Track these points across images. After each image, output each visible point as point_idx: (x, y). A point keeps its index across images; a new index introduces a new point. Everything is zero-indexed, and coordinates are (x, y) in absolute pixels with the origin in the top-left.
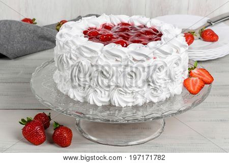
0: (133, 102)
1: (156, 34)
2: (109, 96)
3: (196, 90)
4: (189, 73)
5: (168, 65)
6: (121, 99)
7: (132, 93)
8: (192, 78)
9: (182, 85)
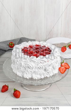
0: (40, 77)
1: (49, 50)
2: (31, 75)
4: (61, 64)
5: (53, 64)
6: (36, 76)
7: (40, 74)
8: (62, 67)
9: (58, 70)
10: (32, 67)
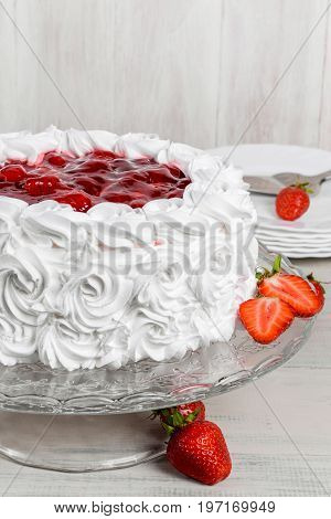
0: (98, 359)
1: (175, 182)
3: (268, 331)
4: (258, 284)
7: (96, 333)
8: (263, 299)
9: (233, 316)
10: (36, 275)
